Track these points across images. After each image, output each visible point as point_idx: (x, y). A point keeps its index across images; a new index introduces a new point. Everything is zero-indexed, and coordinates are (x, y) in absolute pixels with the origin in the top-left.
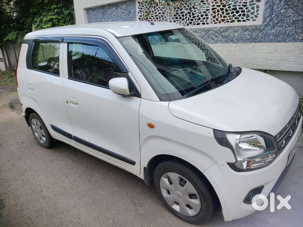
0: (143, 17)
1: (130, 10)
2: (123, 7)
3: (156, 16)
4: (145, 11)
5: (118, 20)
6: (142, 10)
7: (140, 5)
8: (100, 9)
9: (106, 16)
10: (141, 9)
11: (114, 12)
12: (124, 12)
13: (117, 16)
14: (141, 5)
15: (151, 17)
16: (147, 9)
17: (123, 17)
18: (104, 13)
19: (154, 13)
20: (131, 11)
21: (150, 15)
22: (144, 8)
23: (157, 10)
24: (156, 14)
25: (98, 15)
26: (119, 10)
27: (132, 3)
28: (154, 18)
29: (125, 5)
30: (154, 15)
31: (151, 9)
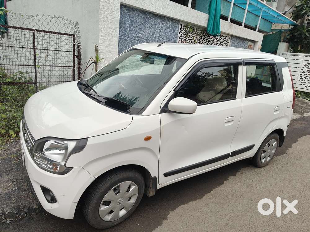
0: (182, 37)
1: (175, 28)
2: (169, 22)
3: (191, 40)
4: (184, 34)
5: (162, 33)
6: (183, 32)
7: (181, 27)
8: (141, 13)
9: (148, 24)
10: (182, 30)
11: (159, 24)
12: (169, 28)
13: (161, 29)
14: (183, 28)
15: (188, 39)
16: (186, 32)
17: (167, 32)
18: (146, 20)
19: (190, 37)
20: (176, 30)
21: (188, 38)
22: (184, 31)
23: (192, 36)
24: (191, 39)
25: (137, 19)
26: (165, 24)
27: (178, 24)
28: (190, 41)
29: (170, 22)
30: (190, 39)
31: (189, 34)
